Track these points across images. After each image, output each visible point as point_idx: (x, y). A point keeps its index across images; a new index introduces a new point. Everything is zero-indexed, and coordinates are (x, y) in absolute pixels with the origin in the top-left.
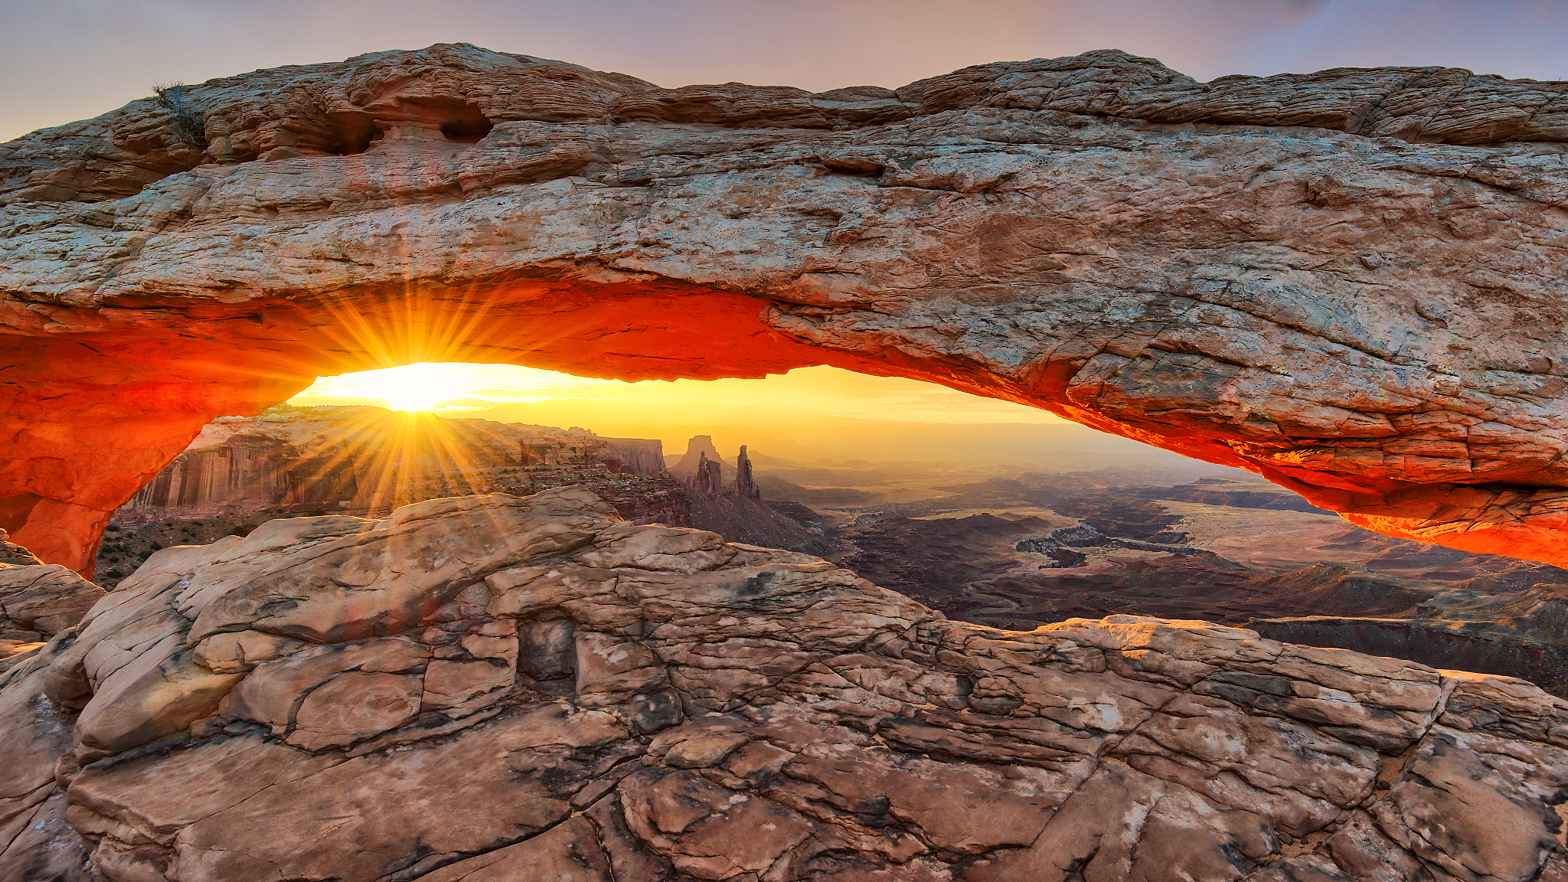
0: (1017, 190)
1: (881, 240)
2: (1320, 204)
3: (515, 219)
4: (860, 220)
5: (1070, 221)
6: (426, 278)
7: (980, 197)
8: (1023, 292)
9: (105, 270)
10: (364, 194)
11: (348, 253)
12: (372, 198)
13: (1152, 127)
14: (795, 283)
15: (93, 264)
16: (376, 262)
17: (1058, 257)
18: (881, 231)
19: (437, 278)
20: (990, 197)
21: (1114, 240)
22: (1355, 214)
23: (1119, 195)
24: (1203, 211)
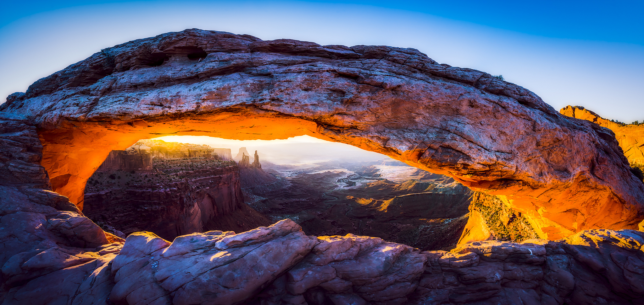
0: (401, 91)
1: (360, 103)
2: (472, 106)
3: (221, 89)
4: (353, 95)
5: (417, 103)
6: (189, 112)
7: (391, 92)
8: (404, 125)
10: (165, 80)
11: (162, 103)
12: (168, 82)
13: (433, 76)
14: (331, 118)
16: (172, 106)
17: (414, 115)
18: (360, 100)
19: (193, 112)
20: (394, 92)
21: (428, 111)
22: (479, 110)
23: (429, 97)
24: (449, 105)
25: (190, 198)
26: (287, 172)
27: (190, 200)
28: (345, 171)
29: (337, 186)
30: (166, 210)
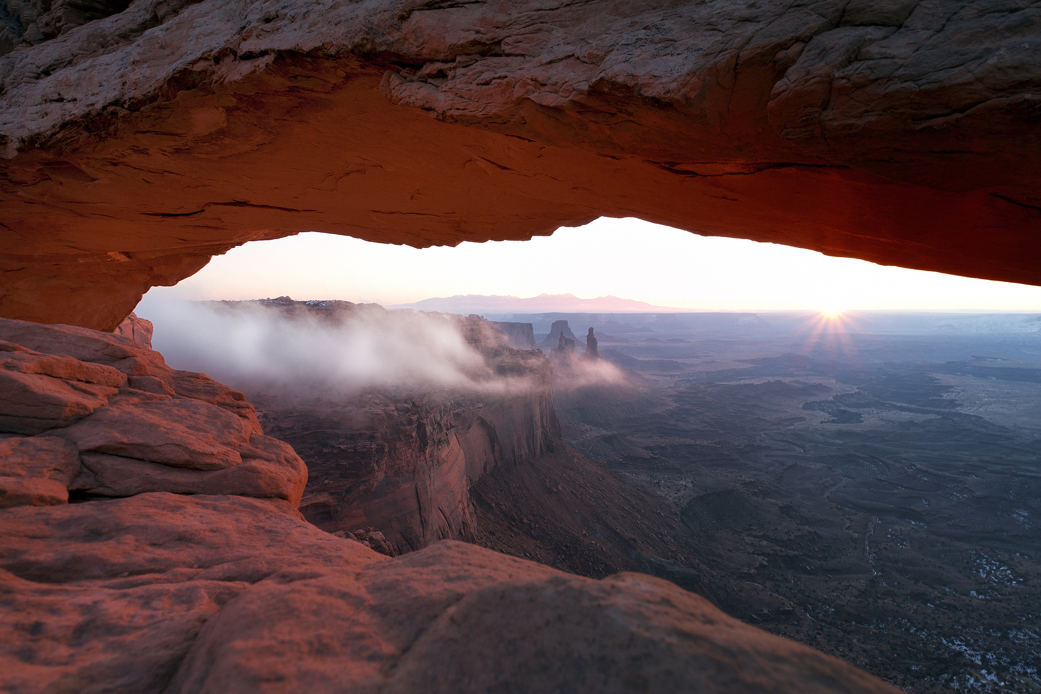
25: (439, 425)
26: (666, 376)
27: (441, 430)
28: (831, 382)
29: (801, 419)
30: (386, 450)
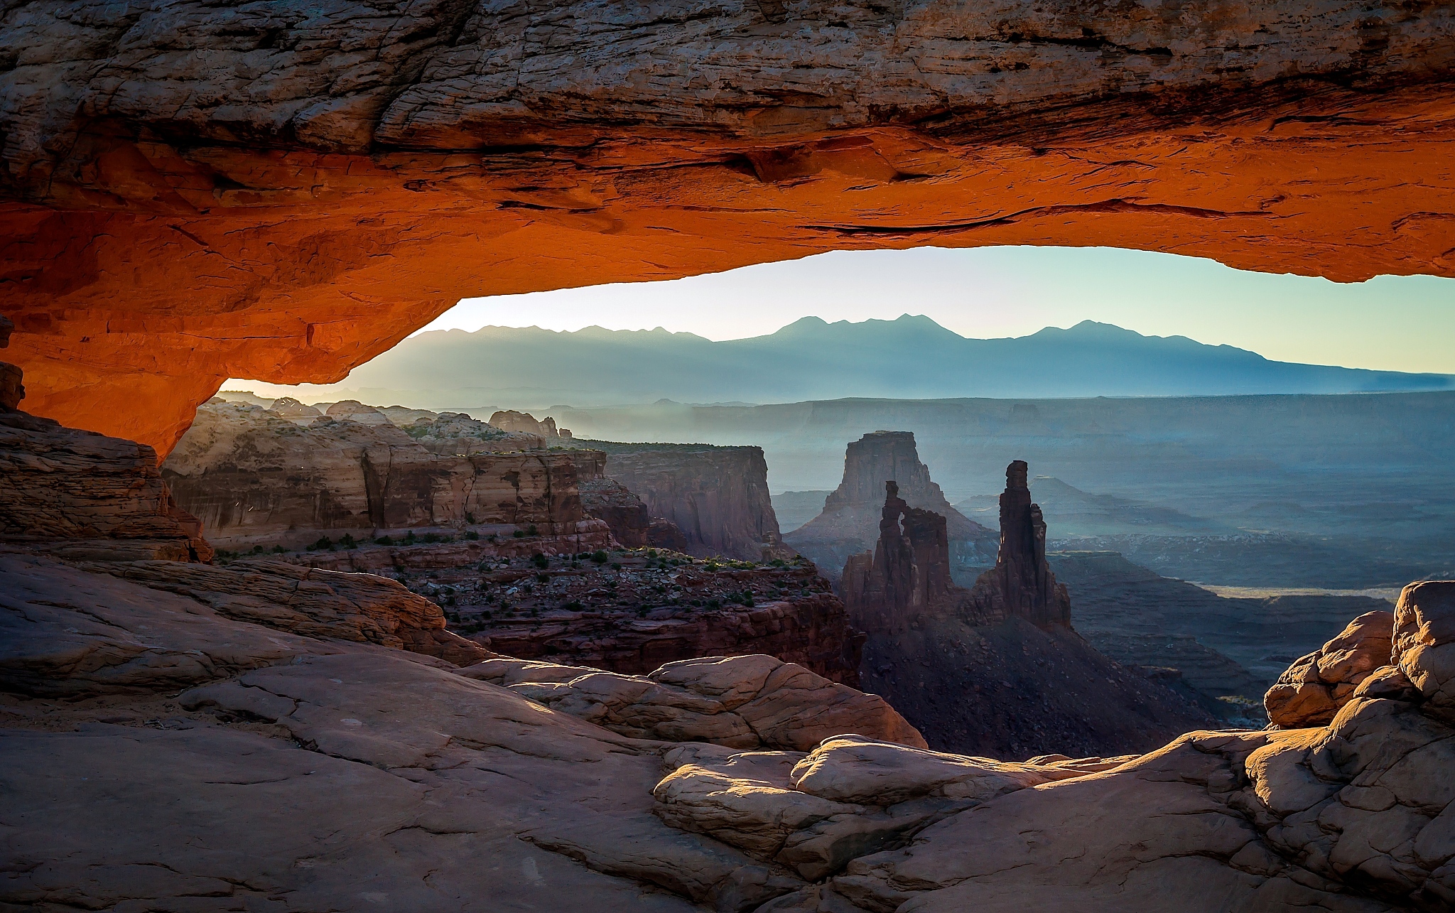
9: (389, 69)
11: (1100, 26)
15: (357, 58)
16: (1174, 45)
